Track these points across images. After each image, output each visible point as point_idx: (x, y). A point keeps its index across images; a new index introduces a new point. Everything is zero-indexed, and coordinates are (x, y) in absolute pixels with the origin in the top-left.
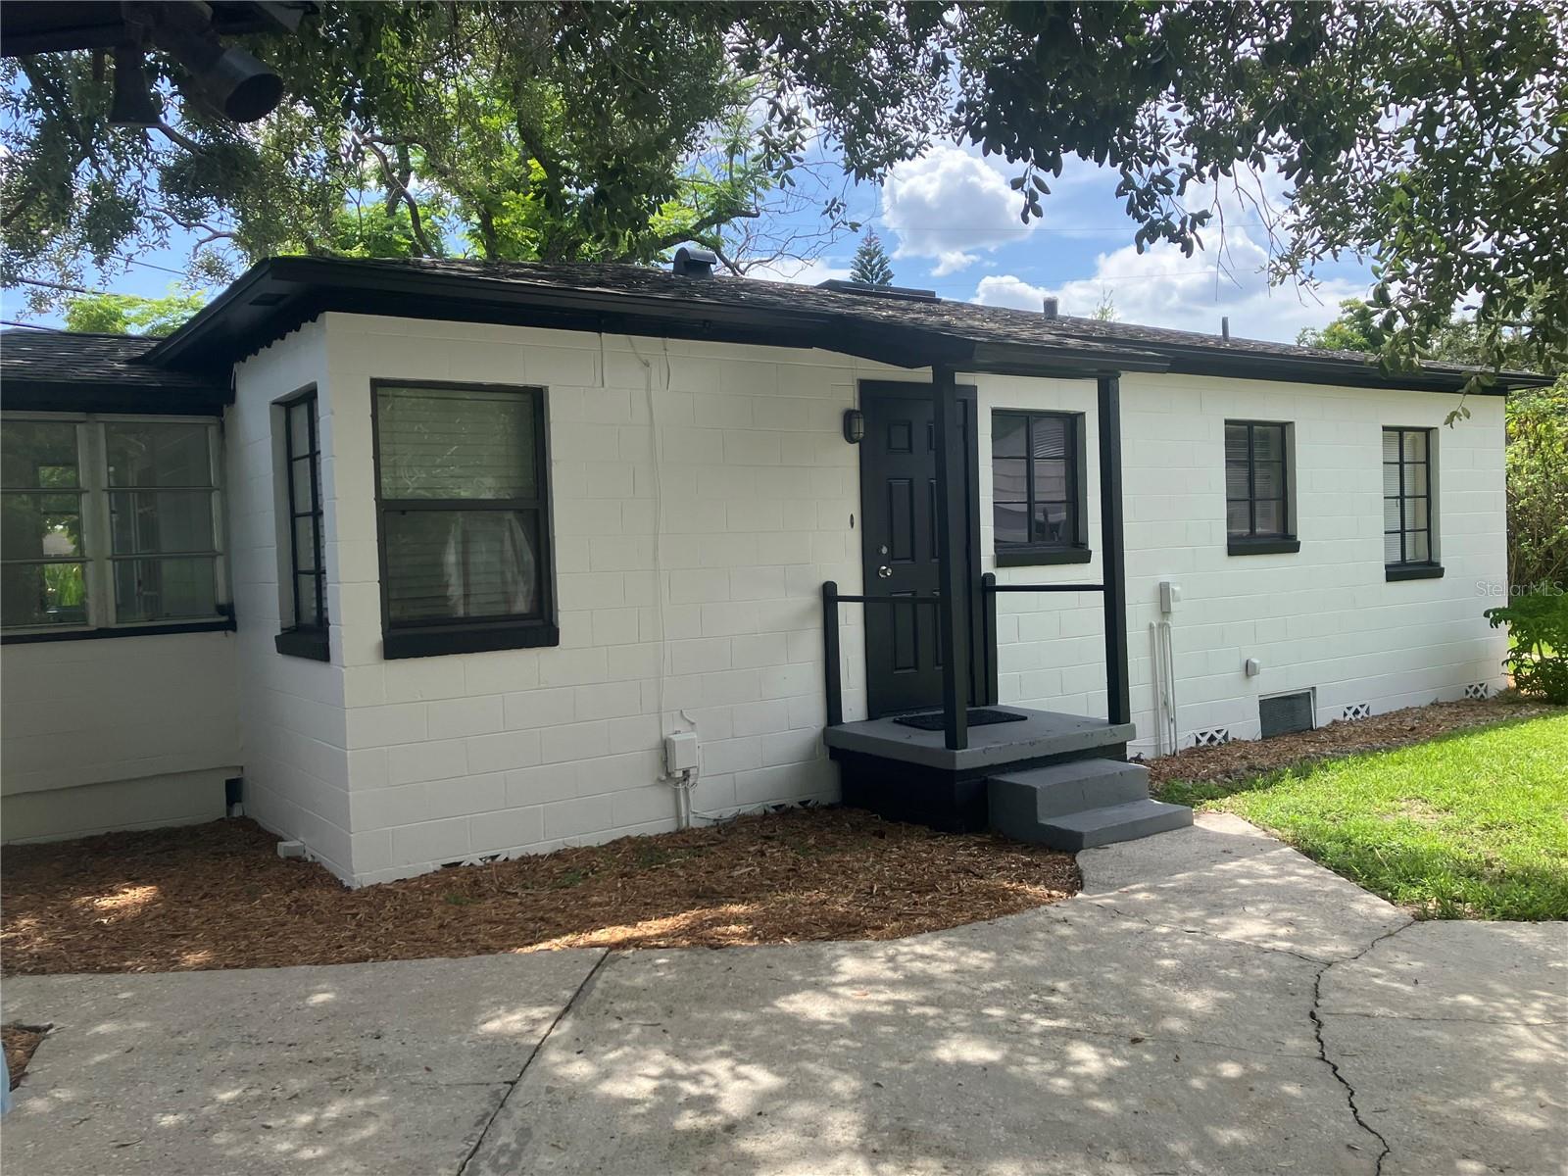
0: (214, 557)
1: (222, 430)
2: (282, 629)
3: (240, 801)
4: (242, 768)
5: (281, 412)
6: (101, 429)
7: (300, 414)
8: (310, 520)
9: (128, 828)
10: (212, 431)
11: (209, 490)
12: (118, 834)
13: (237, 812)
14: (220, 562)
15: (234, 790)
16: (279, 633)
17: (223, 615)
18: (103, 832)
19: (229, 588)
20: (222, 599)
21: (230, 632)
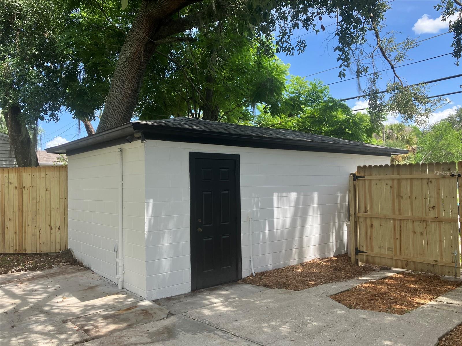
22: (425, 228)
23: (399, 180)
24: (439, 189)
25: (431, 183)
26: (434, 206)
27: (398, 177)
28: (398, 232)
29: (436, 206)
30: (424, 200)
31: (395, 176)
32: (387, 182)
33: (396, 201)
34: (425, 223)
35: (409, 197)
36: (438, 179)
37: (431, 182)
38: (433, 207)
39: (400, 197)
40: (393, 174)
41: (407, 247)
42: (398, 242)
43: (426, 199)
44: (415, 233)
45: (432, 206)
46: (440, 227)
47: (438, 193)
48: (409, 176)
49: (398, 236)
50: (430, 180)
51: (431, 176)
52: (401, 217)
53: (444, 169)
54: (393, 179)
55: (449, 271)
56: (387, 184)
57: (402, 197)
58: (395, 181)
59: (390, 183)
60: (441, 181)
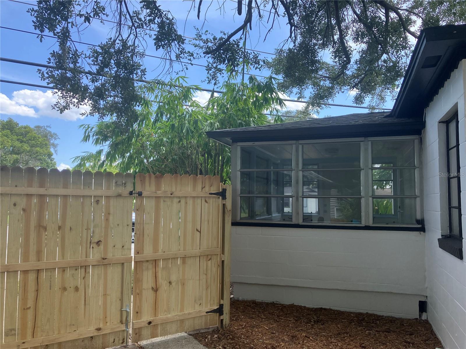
0: (416, 198)
1: (421, 142)
2: (442, 236)
3: (426, 312)
4: (427, 297)
5: (444, 126)
6: (370, 143)
7: (453, 125)
8: (456, 179)
9: (375, 313)
10: (417, 142)
11: (414, 168)
12: (371, 315)
13: (424, 317)
14: (418, 200)
15: (423, 306)
16: (440, 237)
17: (419, 224)
18: (365, 312)
19: (422, 212)
20: (419, 217)
21: (422, 233)
22: (84, 278)
23: (42, 197)
24: (109, 214)
25: (98, 204)
26: (100, 241)
27: (42, 191)
28: (31, 295)
29: (102, 239)
30: (85, 232)
31: (35, 190)
32: (14, 199)
33: (33, 236)
34: (83, 270)
35: (60, 228)
36: (108, 197)
37: (97, 202)
38: (98, 242)
39: (41, 227)
40: (30, 185)
41: (49, 319)
42: (30, 314)
43: (88, 229)
44: (65, 289)
45: (96, 241)
46: (106, 274)
47: (107, 219)
48: (61, 191)
49: (30, 303)
50: (97, 199)
51: (99, 193)
52: (41, 265)
53: (118, 183)
54: (29, 196)
55: (114, 339)
56: (15, 205)
57: (45, 229)
58: (35, 200)
59: (22, 202)
60: (112, 202)
